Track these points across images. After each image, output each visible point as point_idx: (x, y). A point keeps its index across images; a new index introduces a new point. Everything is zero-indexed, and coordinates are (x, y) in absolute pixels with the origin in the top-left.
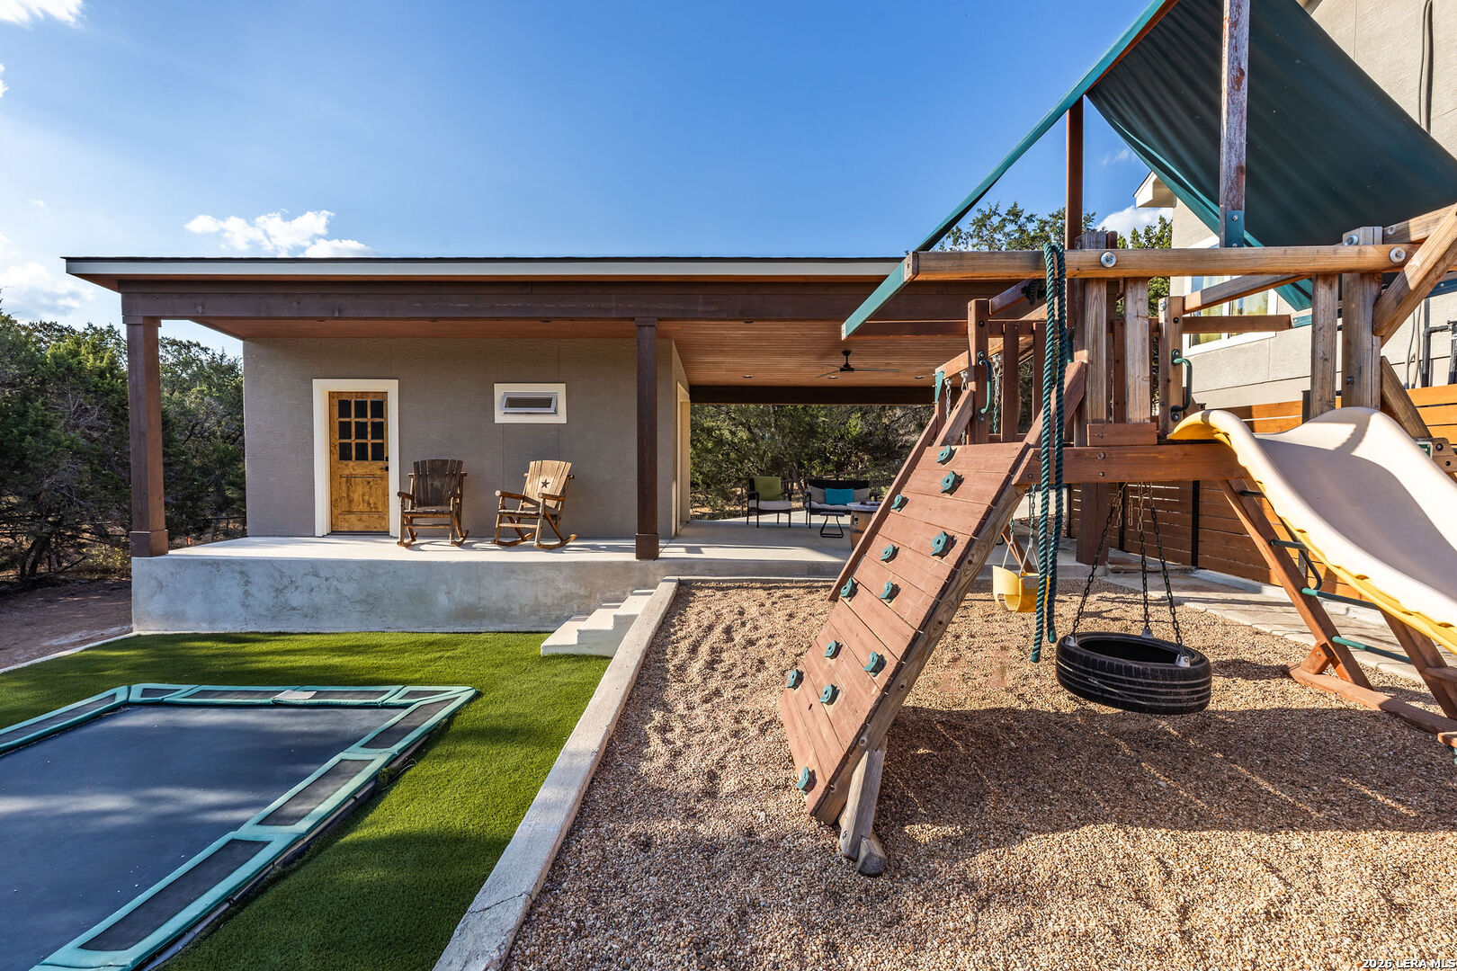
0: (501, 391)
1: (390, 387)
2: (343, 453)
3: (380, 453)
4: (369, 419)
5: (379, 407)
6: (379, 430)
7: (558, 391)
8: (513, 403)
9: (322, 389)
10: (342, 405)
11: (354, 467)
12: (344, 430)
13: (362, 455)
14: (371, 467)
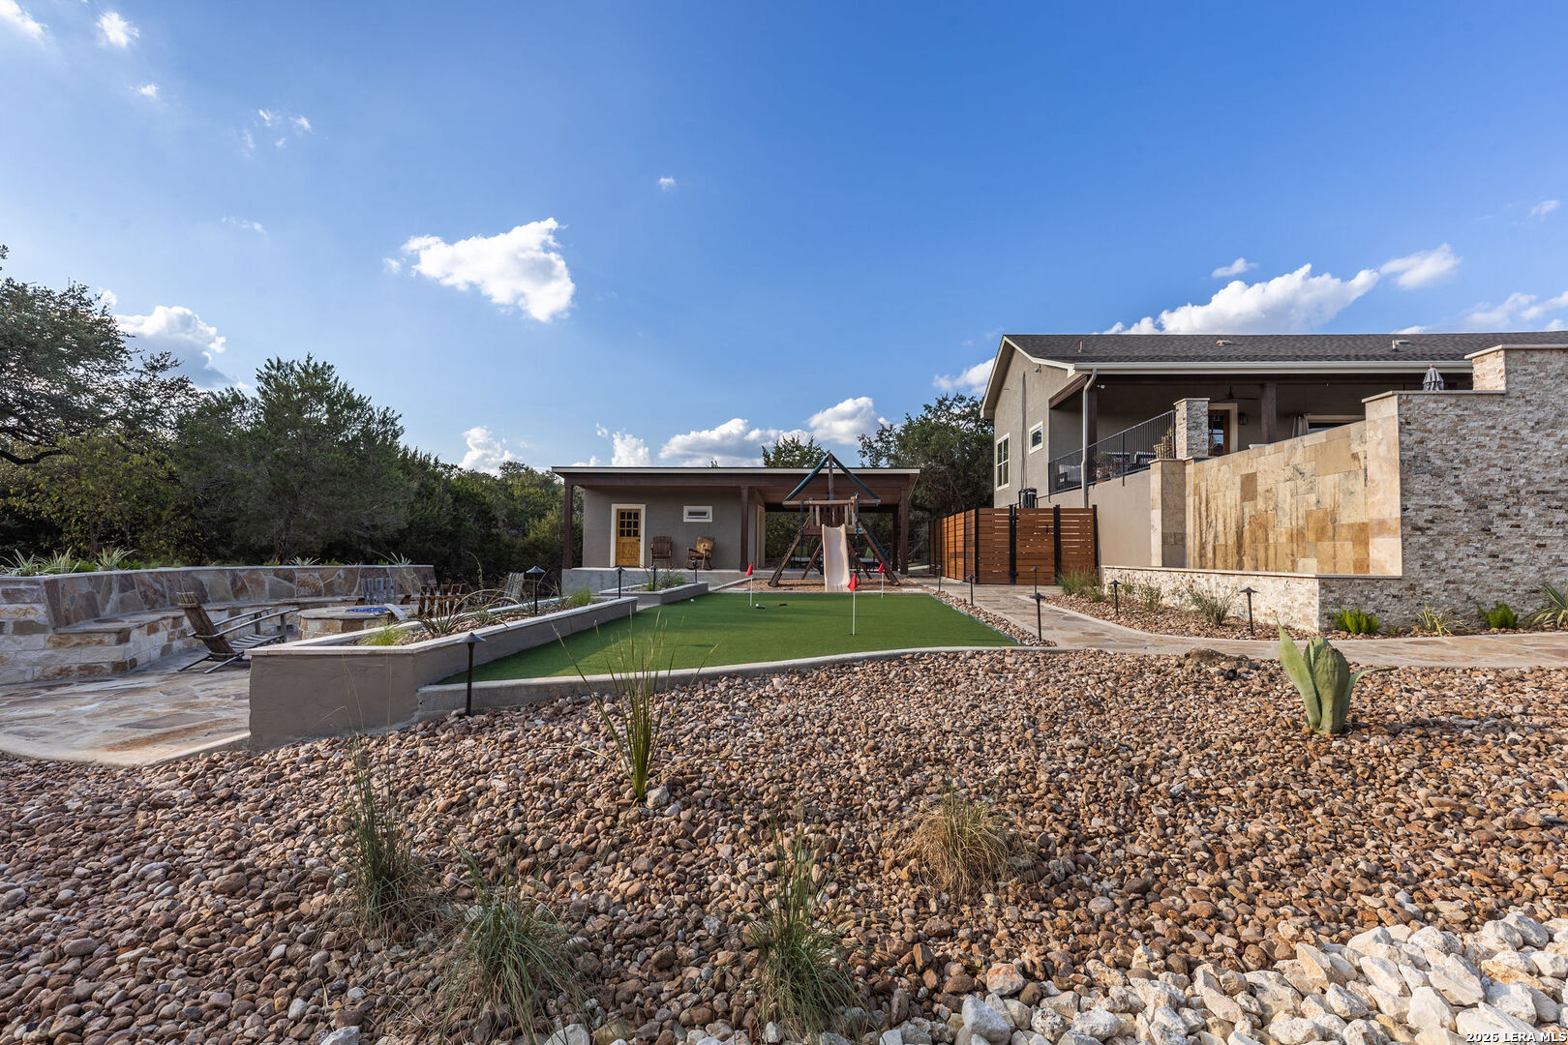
0: (686, 509)
1: (642, 508)
2: (621, 534)
3: (636, 534)
4: (632, 520)
5: (637, 515)
6: (636, 525)
7: (709, 509)
8: (691, 514)
9: (615, 507)
10: (622, 514)
11: (626, 539)
12: (622, 524)
13: (629, 535)
14: (633, 539)
